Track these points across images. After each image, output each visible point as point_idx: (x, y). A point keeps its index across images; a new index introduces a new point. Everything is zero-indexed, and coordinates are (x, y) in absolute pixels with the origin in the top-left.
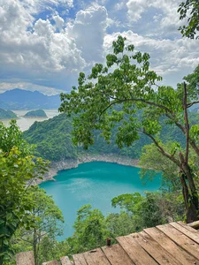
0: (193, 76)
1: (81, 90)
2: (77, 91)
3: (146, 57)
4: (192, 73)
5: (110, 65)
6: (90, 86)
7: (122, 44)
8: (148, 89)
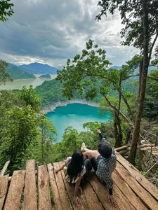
0: (131, 61)
1: (68, 69)
2: (66, 69)
3: (104, 52)
4: (131, 59)
5: (84, 56)
6: (73, 66)
7: (91, 44)
8: (104, 70)
